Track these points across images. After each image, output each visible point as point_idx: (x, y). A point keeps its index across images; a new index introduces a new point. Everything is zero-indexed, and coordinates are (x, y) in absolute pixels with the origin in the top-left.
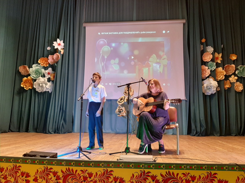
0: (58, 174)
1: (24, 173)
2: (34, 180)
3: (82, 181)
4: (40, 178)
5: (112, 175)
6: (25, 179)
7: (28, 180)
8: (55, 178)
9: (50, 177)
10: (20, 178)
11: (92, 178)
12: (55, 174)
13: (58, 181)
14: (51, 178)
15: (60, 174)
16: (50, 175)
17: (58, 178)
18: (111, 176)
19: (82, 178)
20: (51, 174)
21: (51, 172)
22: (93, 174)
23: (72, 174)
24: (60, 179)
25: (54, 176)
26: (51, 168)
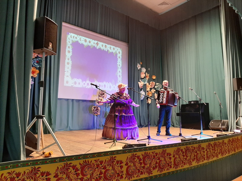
0: (77, 167)
1: (45, 173)
2: (54, 177)
3: (96, 168)
4: (60, 174)
5: (115, 159)
6: (46, 178)
7: (49, 178)
8: (74, 170)
9: (69, 171)
10: (40, 178)
11: (103, 164)
12: (74, 167)
13: (77, 172)
14: (71, 171)
15: (79, 167)
16: (69, 169)
17: (77, 170)
18: (115, 161)
19: (96, 166)
20: (71, 168)
21: (70, 166)
22: (103, 161)
23: (88, 165)
24: (78, 170)
25: (74, 169)
26: (71, 163)
